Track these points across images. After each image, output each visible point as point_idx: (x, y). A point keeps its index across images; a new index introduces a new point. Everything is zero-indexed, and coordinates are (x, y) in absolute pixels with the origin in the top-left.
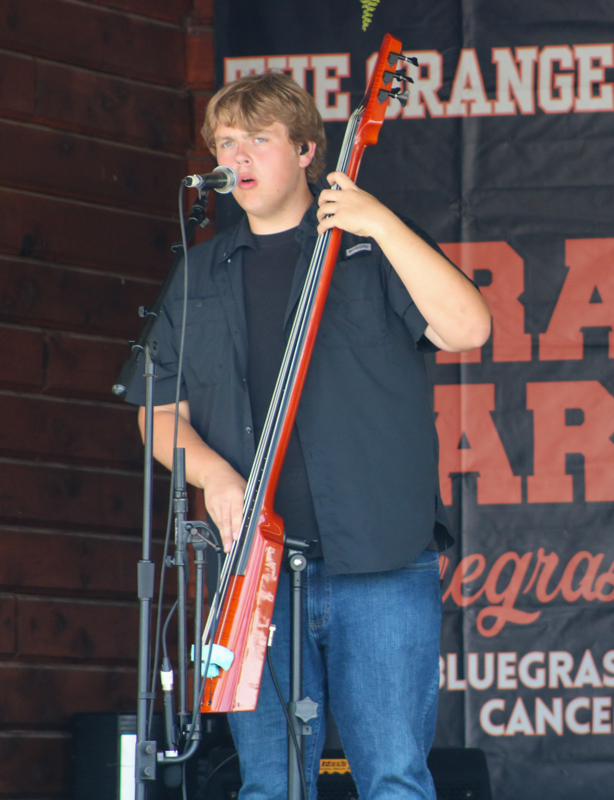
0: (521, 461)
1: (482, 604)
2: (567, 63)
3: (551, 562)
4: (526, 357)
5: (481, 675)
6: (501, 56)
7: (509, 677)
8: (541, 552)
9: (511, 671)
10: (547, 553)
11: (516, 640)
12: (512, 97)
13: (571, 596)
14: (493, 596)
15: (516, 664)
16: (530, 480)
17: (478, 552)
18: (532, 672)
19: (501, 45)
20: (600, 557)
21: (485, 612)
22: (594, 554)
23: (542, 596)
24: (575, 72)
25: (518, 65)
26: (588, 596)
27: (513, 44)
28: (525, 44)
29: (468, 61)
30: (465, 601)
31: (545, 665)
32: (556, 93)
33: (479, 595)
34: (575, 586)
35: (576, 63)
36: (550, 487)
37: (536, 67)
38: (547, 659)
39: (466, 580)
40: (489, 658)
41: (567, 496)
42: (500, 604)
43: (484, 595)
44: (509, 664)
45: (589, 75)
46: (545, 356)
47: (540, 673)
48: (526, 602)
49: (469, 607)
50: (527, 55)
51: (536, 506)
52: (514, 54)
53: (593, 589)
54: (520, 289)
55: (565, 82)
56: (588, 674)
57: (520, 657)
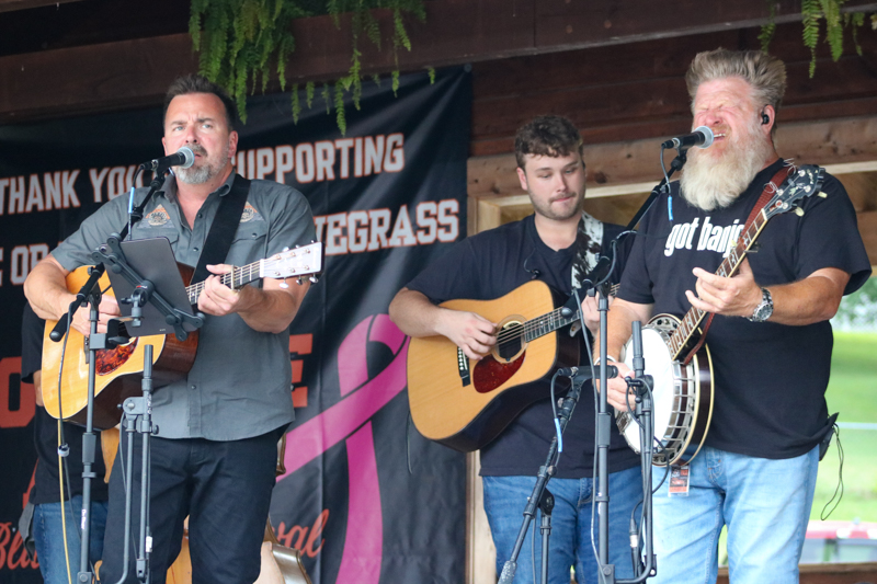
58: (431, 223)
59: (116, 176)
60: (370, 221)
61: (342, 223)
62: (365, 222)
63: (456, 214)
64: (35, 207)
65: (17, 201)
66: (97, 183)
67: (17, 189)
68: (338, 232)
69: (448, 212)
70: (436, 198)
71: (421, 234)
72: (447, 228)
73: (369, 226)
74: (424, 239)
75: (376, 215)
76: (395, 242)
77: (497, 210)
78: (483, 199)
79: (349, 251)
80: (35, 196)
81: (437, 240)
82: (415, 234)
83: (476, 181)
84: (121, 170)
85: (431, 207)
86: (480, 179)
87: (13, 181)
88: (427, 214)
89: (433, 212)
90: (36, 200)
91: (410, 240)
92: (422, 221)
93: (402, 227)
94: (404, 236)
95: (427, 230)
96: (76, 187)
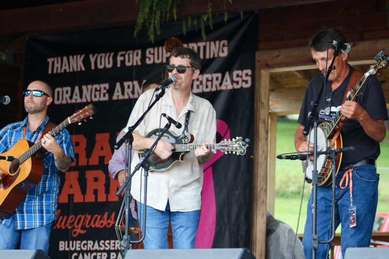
0: (84, 191)
1: (74, 228)
2: (98, 89)
3: (89, 217)
4: (86, 164)
5: (73, 247)
6: (84, 87)
7: (79, 247)
8: (87, 215)
9: (79, 245)
10: (88, 215)
11: (81, 238)
12: (86, 98)
13: (93, 226)
14: (76, 226)
15: (80, 244)
16: (86, 196)
17: (73, 215)
18: (84, 246)
19: (84, 85)
20: (100, 216)
21: (75, 230)
22: (99, 215)
23: (87, 226)
24: (100, 91)
25: (88, 89)
26: (97, 226)
27: (87, 85)
28: (89, 84)
29: (77, 89)
30: (70, 228)
31: (87, 244)
32: (95, 96)
33: (73, 226)
34: (94, 224)
35: (100, 88)
36: (90, 198)
37: (92, 89)
38: (87, 242)
39: (70, 222)
40: (75, 242)
41: (93, 200)
42: (78, 228)
43: (74, 226)
44: (79, 244)
45: (103, 91)
46: (90, 164)
47: (86, 246)
48: (83, 228)
49: (71, 229)
50: (90, 87)
51: (87, 203)
52: (87, 87)
53: (98, 224)
54: (85, 147)
55: (98, 93)
56: (96, 247)
57: (81, 242)
58: (239, 79)
59: (101, 57)
60: (212, 78)
61: (200, 79)
62: (210, 79)
63: (250, 76)
64: (65, 70)
65: (57, 68)
66: (92, 60)
67: (58, 63)
68: (198, 83)
69: (247, 75)
70: (242, 68)
71: (235, 84)
72: (246, 82)
73: (212, 81)
74: (236, 86)
75: (215, 76)
76: (223, 87)
77: (268, 74)
78: (262, 69)
79: (203, 91)
80: (65, 66)
81: (242, 87)
82: (232, 84)
83: (260, 61)
84: (103, 55)
85: (239, 72)
86: (261, 61)
87: (56, 59)
88: (238, 76)
89: (240, 75)
90: (66, 67)
91: (230, 87)
92: (235, 79)
93: (226, 81)
94: (228, 85)
95: (237, 83)
96: (84, 62)
